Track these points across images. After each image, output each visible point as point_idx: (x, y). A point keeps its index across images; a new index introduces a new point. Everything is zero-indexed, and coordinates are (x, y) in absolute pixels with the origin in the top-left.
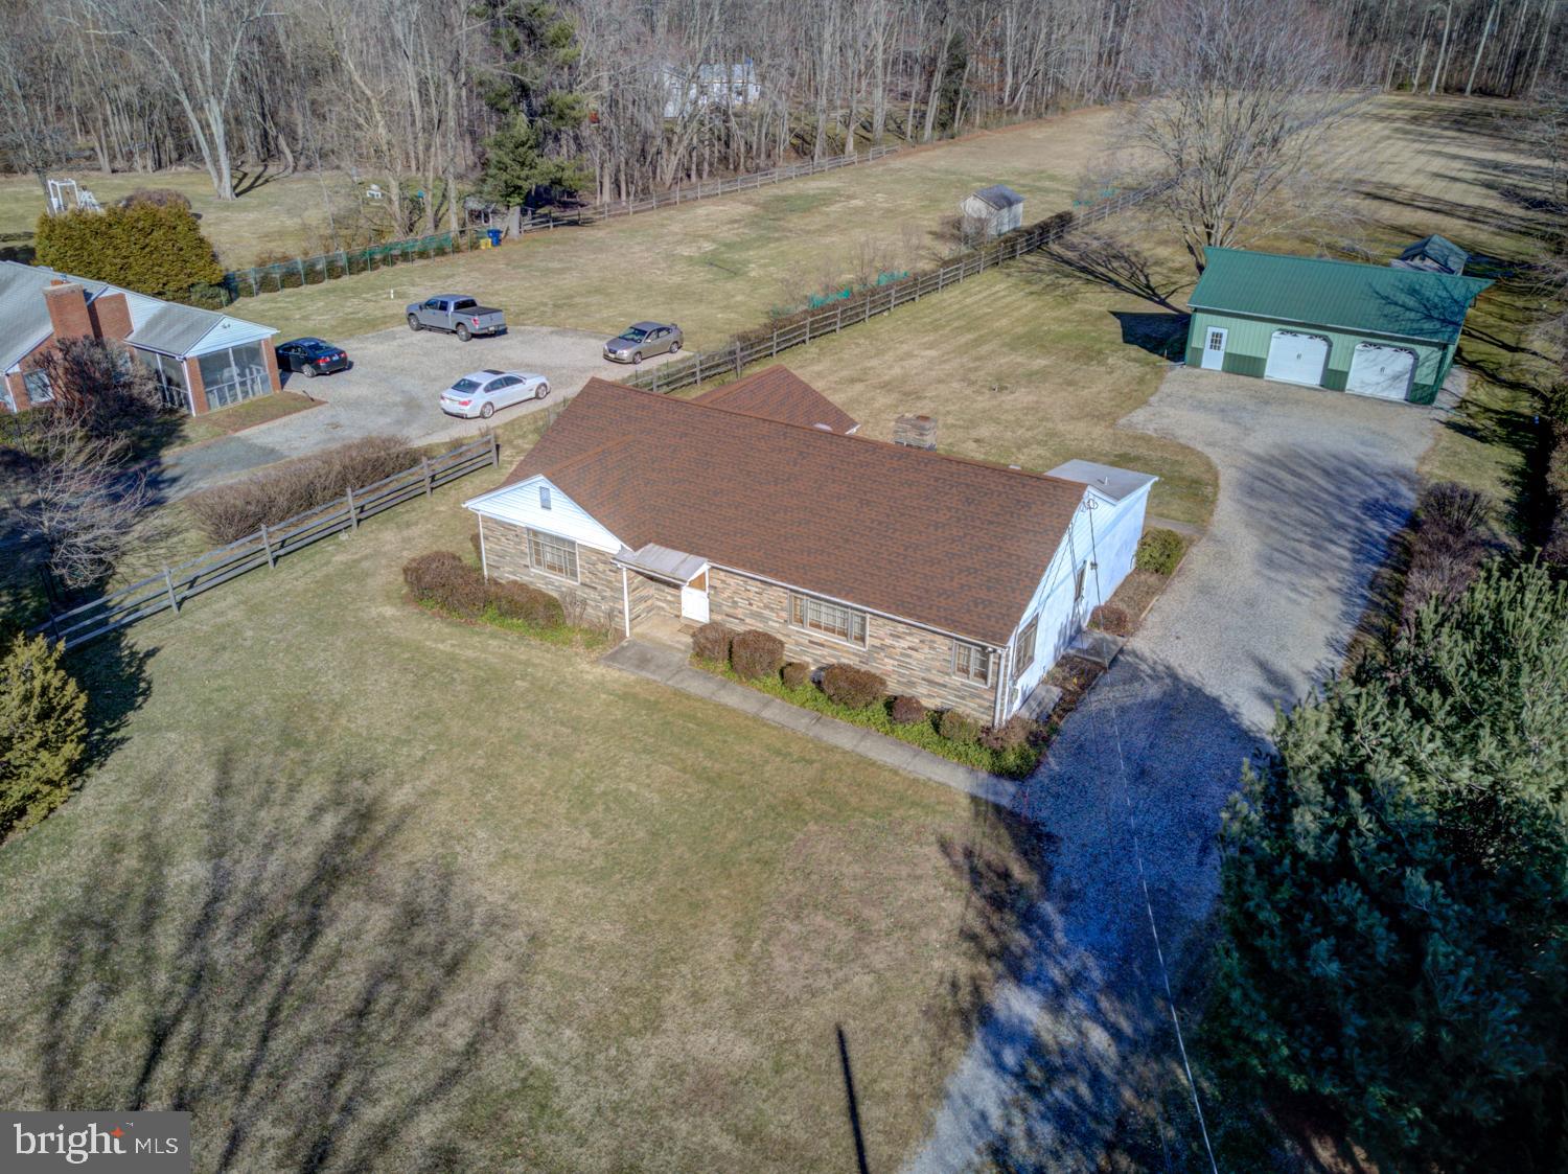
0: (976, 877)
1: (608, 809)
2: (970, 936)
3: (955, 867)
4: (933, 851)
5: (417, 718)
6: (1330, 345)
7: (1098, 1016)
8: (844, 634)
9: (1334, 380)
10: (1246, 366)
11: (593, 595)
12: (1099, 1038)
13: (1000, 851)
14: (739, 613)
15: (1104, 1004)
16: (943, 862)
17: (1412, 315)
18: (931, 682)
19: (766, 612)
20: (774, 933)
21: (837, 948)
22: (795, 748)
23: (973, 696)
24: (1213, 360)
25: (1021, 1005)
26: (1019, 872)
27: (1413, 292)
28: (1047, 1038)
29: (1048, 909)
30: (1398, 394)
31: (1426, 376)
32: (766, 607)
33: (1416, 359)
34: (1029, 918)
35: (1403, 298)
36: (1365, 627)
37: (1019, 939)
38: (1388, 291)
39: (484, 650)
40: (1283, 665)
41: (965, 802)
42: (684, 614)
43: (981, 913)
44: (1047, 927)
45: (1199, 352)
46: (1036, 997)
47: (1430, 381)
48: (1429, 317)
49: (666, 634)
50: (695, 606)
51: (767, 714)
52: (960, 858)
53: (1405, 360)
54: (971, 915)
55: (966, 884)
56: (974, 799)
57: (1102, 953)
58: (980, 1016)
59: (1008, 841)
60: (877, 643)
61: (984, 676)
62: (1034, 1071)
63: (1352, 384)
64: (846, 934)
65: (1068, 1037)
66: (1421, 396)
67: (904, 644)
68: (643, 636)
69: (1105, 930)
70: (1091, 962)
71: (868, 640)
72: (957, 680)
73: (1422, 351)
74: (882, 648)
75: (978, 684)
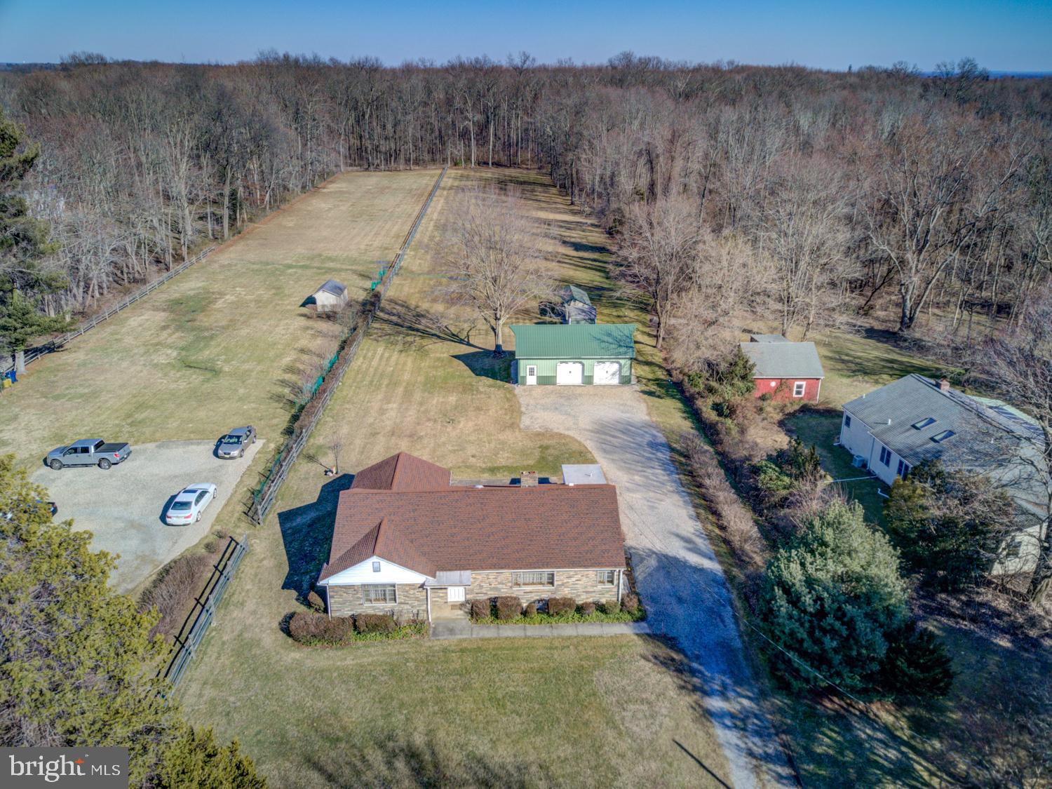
0: (664, 664)
1: (512, 703)
2: (682, 688)
3: (655, 664)
4: (643, 662)
5: (380, 702)
6: (583, 365)
7: (740, 695)
8: (541, 583)
9: (588, 380)
10: (546, 381)
11: (406, 607)
12: (746, 702)
13: (663, 651)
14: (484, 590)
15: (739, 690)
16: (651, 665)
17: (614, 346)
18: (587, 592)
19: (500, 586)
20: (623, 719)
21: (647, 714)
22: (556, 643)
23: (607, 592)
24: (531, 380)
25: (716, 703)
26: (675, 656)
27: (609, 335)
28: (732, 710)
29: (695, 665)
30: (616, 381)
31: (626, 372)
32: (499, 583)
33: (620, 365)
34: (693, 672)
35: (606, 338)
36: (696, 506)
37: (696, 681)
38: (599, 336)
39: (371, 655)
40: (684, 533)
41: (635, 637)
42: (449, 600)
43: (678, 677)
44: (700, 672)
45: (524, 378)
46: (718, 698)
47: (628, 374)
48: (620, 346)
49: (447, 613)
50: (456, 595)
51: (529, 633)
52: (653, 660)
53: (616, 366)
54: (676, 680)
55: (664, 669)
56: (637, 634)
57: (724, 673)
58: (708, 714)
59: (664, 647)
60: (560, 583)
61: (612, 582)
62: (739, 723)
63: (596, 381)
64: (645, 707)
65: (738, 707)
66: (625, 381)
67: (574, 579)
68: (438, 618)
69: (717, 665)
70: (723, 678)
71: (556, 583)
72: (600, 587)
73: (622, 362)
74: (563, 585)
75: (609, 586)
